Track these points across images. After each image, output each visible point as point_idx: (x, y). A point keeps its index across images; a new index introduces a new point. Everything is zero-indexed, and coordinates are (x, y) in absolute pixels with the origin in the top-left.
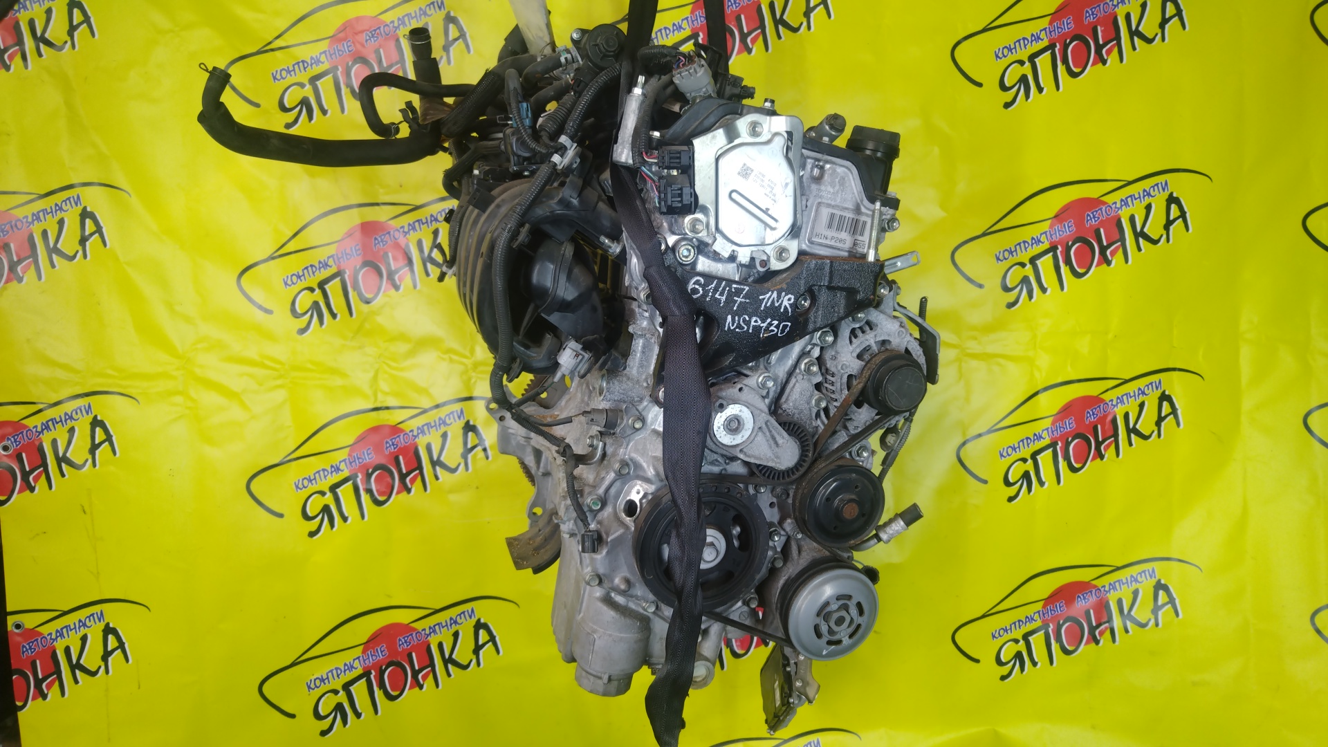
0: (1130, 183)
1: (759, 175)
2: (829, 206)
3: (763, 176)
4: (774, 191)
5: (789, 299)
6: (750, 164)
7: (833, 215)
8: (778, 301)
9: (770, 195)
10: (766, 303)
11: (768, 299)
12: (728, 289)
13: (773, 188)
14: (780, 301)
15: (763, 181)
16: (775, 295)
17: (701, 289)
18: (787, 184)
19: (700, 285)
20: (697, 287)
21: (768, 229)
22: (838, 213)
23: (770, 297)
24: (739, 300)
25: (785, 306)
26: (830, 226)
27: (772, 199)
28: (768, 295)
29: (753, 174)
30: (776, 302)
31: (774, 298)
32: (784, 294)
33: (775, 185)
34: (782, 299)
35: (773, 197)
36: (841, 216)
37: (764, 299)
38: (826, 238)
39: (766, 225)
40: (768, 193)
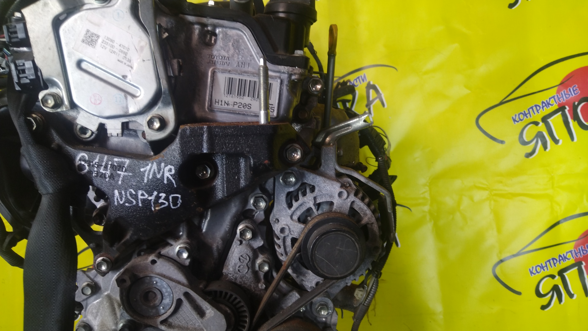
1: (107, 41)
2: (224, 71)
3: (112, 41)
4: (128, 57)
5: (170, 170)
6: (94, 30)
7: (231, 81)
8: (159, 173)
9: (124, 61)
10: (149, 175)
11: (150, 170)
12: (110, 163)
13: (126, 54)
14: (161, 172)
15: (112, 46)
16: (155, 166)
17: (86, 165)
18: (142, 48)
19: (85, 161)
20: (83, 163)
21: (129, 98)
22: (237, 77)
23: (151, 168)
24: (122, 173)
25: (168, 177)
26: (230, 91)
27: (128, 66)
28: (148, 167)
29: (100, 41)
30: (157, 174)
31: (154, 170)
32: (163, 165)
33: (128, 49)
34: (162, 170)
35: (128, 63)
36: (240, 81)
37: (145, 171)
38: (228, 105)
39: (126, 93)
40: (121, 59)
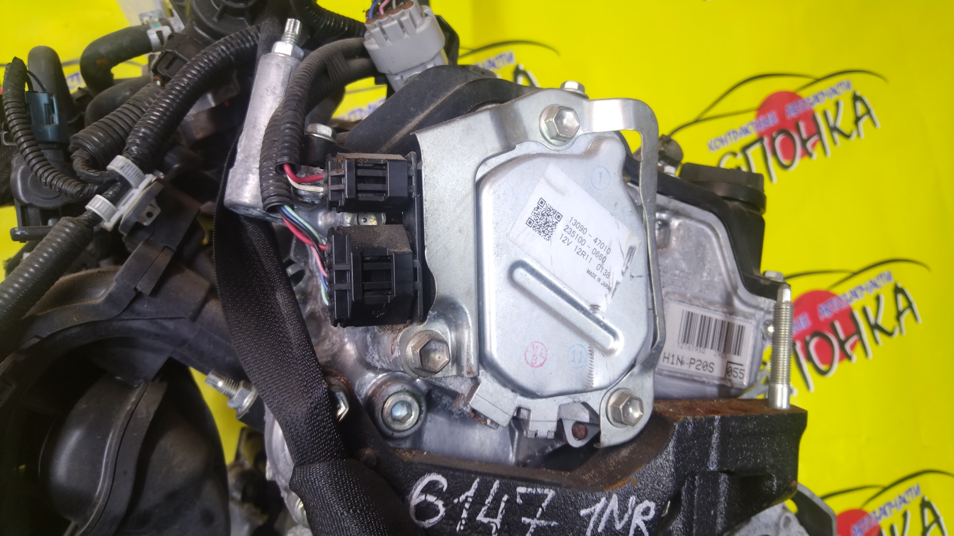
0: (855, 274)
1: (574, 228)
2: (683, 299)
3: (583, 229)
4: (606, 266)
5: (646, 512)
6: (553, 201)
7: (690, 317)
8: (621, 518)
9: (599, 274)
10: (596, 525)
11: (601, 515)
12: (505, 498)
13: (604, 259)
14: (626, 516)
15: (582, 241)
16: (614, 504)
17: (440, 504)
18: (632, 250)
19: (439, 494)
20: (431, 498)
21: (597, 355)
22: (699, 312)
23: (606, 506)
24: (534, 523)
25: (638, 527)
26: (686, 339)
27: (604, 284)
28: (599, 507)
29: (561, 226)
30: (617, 521)
31: (612, 512)
32: (632, 499)
33: (609, 251)
34: (630, 512)
35: (604, 279)
36: (703, 318)
37: (589, 516)
38: (682, 363)
39: (592, 342)
40: (594, 270)
